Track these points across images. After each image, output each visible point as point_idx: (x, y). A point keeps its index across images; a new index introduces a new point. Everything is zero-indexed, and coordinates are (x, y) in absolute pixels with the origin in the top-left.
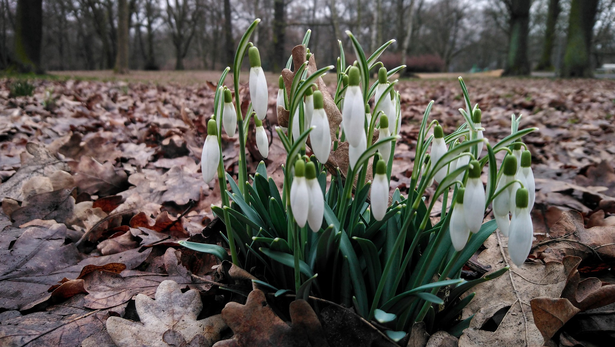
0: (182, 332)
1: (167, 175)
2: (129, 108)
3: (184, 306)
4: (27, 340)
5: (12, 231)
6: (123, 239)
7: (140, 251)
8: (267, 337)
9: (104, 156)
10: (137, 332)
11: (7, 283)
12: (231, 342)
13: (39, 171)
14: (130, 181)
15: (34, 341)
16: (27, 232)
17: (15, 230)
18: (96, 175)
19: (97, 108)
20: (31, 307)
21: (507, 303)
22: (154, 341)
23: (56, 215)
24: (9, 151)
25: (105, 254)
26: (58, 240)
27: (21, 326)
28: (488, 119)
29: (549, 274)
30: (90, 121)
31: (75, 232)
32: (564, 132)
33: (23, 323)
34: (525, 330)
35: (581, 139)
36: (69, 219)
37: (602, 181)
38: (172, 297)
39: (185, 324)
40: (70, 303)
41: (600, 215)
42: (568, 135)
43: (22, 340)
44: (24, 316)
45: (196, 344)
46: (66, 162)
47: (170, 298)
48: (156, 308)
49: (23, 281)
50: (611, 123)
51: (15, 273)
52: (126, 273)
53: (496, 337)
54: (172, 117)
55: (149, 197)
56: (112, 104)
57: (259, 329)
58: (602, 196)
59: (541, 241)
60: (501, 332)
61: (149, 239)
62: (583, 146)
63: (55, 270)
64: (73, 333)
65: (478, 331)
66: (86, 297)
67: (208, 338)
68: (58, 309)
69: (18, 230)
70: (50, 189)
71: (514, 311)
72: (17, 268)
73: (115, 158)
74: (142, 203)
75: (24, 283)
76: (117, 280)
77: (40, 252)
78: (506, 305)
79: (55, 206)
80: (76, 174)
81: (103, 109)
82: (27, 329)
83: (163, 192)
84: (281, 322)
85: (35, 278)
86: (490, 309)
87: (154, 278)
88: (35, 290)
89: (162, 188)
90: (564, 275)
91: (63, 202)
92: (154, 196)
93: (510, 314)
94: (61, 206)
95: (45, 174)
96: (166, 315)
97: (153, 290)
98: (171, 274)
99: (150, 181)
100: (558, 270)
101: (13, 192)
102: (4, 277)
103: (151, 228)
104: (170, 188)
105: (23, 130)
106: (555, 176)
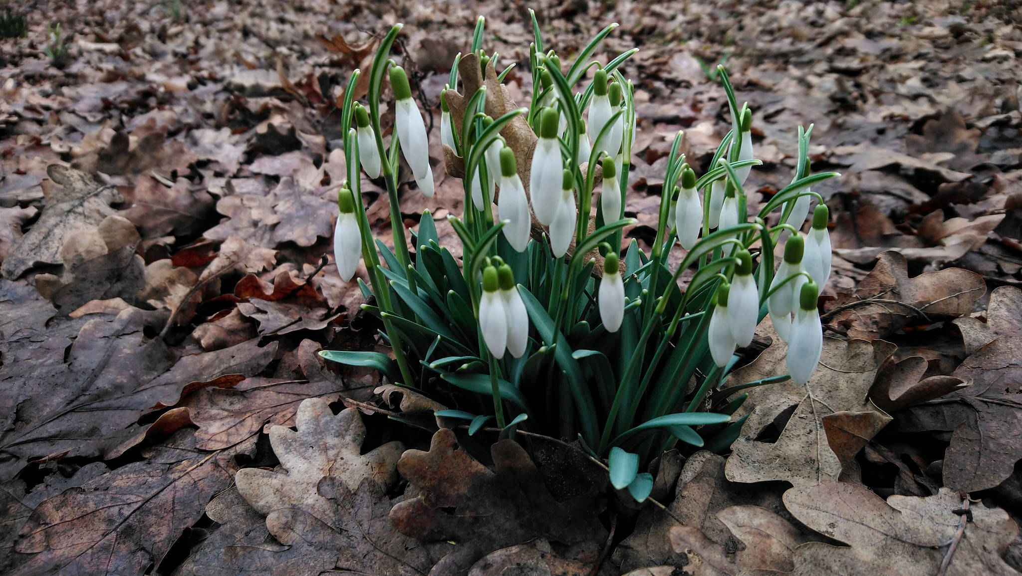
0: (344, 477)
1: (276, 195)
2: (188, 48)
3: (340, 435)
4: (127, 512)
5: (62, 326)
6: (229, 321)
7: (261, 345)
8: (464, 490)
9: (169, 163)
10: (280, 487)
11: (75, 416)
12: (415, 503)
13: (76, 210)
14: (220, 209)
15: (138, 512)
16: (85, 330)
17: (65, 325)
18: (166, 205)
19: (137, 56)
20: (119, 455)
21: (793, 399)
22: (305, 496)
23: (120, 288)
24: (18, 162)
25: (208, 349)
26: (134, 335)
27: (114, 491)
28: (775, 26)
29: (852, 357)
30: (132, 87)
31: (156, 313)
32: (893, 43)
33: (115, 484)
34: (817, 443)
35: (919, 57)
36: (140, 292)
37: (946, 142)
38: (321, 423)
39: (345, 463)
40: (175, 442)
41: (937, 216)
42: (900, 49)
43: (120, 514)
44: (113, 472)
45: (365, 492)
46: (113, 187)
47: (318, 425)
48: (301, 445)
49: (98, 409)
50: (968, 21)
51: (82, 399)
52: (246, 384)
53: (777, 452)
54: (261, 67)
55: (254, 235)
56: (160, 46)
57: (452, 481)
58: (944, 171)
59: (844, 303)
60: (784, 444)
61: (268, 320)
62: (921, 69)
63: (139, 385)
64: (190, 492)
65: (752, 442)
66: (196, 434)
67: (380, 482)
68: (159, 453)
69: (69, 323)
70: (103, 249)
71: (802, 412)
72: (84, 390)
73: (187, 164)
74: (246, 251)
75: (100, 413)
76: (235, 399)
77: (111, 360)
78: (792, 404)
79: (116, 275)
80: (134, 206)
81: (147, 57)
82: (122, 494)
83: (274, 227)
84: (481, 467)
85: (113, 402)
86: (769, 409)
87: (288, 388)
88: (118, 421)
89: (272, 219)
90: (872, 362)
91: (127, 267)
92: (260, 232)
93: (797, 417)
94: (125, 274)
95: (86, 214)
96: (317, 454)
97: (291, 410)
98: (313, 379)
99: (250, 208)
100: (865, 351)
101: (43, 250)
102: (69, 408)
103: (268, 298)
104: (283, 219)
105: (29, 115)
106: (875, 135)
